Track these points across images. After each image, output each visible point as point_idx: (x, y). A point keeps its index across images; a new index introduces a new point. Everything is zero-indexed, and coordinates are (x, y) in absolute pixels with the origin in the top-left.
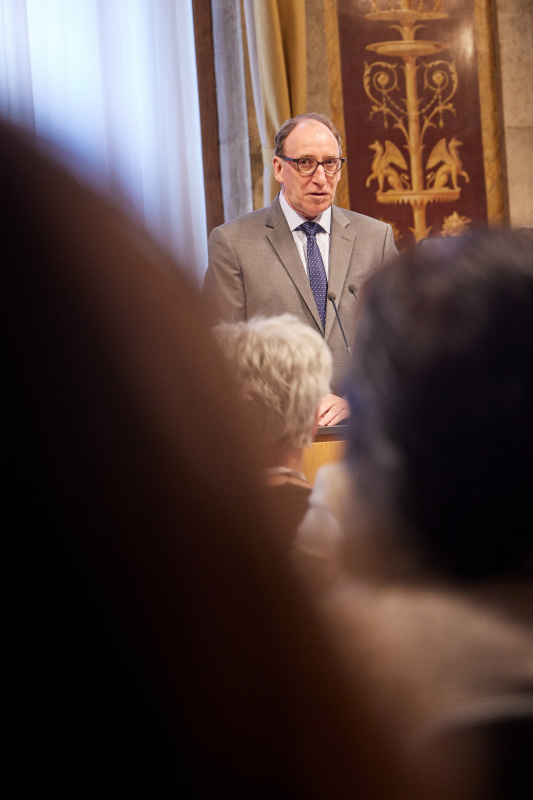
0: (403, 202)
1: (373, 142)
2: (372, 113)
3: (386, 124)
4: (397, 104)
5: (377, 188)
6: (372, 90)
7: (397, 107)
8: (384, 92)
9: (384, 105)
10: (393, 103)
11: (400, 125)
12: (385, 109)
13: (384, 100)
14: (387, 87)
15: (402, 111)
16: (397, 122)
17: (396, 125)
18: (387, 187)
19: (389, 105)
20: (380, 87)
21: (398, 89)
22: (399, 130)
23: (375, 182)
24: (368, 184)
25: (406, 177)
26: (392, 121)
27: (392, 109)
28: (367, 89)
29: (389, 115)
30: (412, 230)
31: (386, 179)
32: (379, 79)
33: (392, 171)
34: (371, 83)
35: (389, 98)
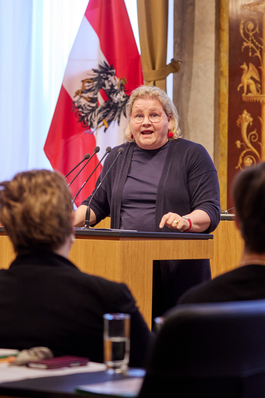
0: (256, 101)
1: (242, 64)
2: (243, 47)
3: (250, 54)
4: (257, 41)
5: (243, 92)
6: (244, 33)
7: (257, 43)
8: (251, 34)
9: (250, 42)
10: (255, 41)
11: (258, 54)
12: (251, 45)
13: (250, 39)
14: (253, 30)
15: (259, 46)
16: (256, 52)
17: (256, 54)
18: (249, 91)
19: (253, 42)
20: (248, 30)
21: (258, 32)
22: (257, 57)
23: (242, 88)
24: (238, 89)
25: (259, 86)
26: (254, 52)
27: (254, 44)
28: (242, 31)
29: (252, 48)
30: (260, 118)
31: (248, 86)
32: (249, 26)
33: (251, 82)
34: (244, 29)
35: (253, 38)
